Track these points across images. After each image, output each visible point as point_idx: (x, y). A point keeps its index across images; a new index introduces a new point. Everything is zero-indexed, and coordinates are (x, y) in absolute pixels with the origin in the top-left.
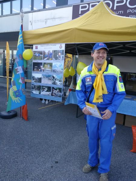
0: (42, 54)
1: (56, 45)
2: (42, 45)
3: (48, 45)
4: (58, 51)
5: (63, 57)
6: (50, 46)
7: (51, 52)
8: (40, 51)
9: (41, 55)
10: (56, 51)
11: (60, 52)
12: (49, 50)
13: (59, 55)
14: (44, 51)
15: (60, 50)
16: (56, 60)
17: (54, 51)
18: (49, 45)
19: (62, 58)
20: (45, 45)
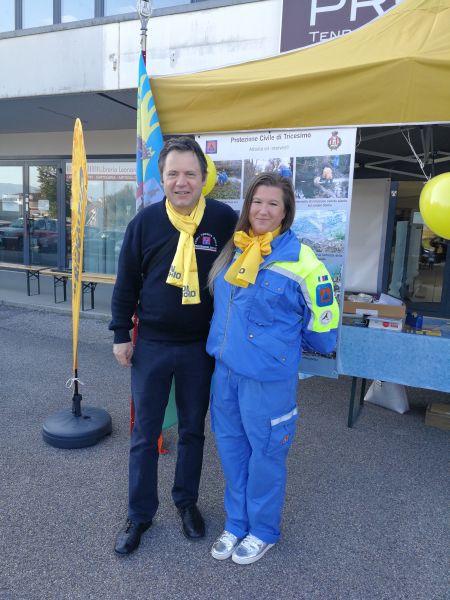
0: (239, 176)
1: (309, 136)
2: (237, 137)
3: (267, 135)
4: (321, 158)
5: (345, 185)
6: (279, 137)
7: (286, 163)
8: (228, 162)
9: (232, 179)
10: (311, 159)
11: (332, 165)
12: (273, 155)
13: (322, 179)
14: (247, 162)
15: (332, 157)
16: (307, 197)
17: (301, 160)
18: (275, 135)
19: (338, 189)
20: (254, 136)
